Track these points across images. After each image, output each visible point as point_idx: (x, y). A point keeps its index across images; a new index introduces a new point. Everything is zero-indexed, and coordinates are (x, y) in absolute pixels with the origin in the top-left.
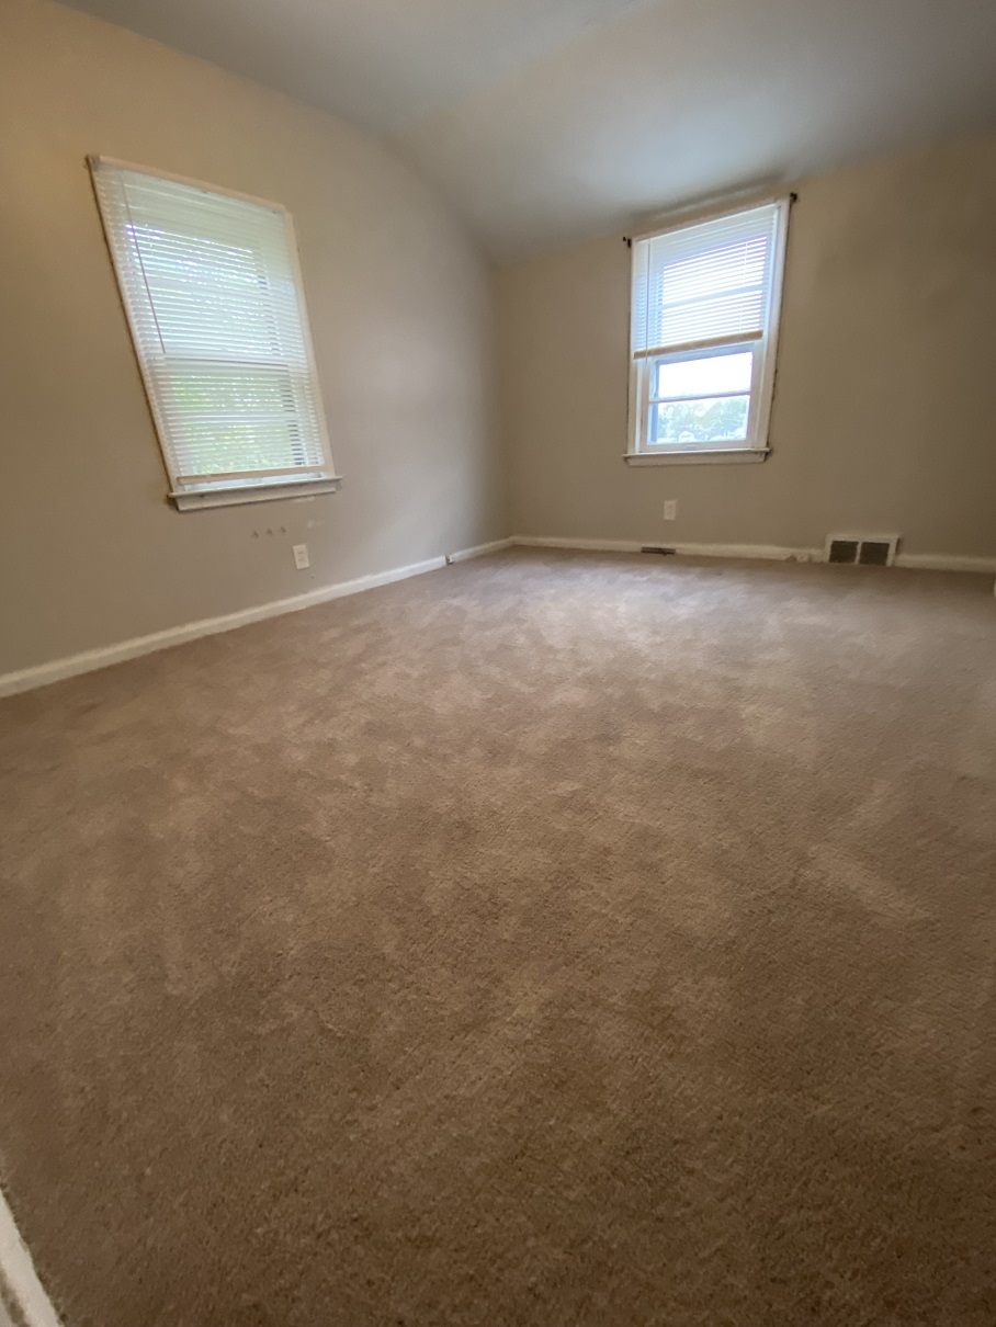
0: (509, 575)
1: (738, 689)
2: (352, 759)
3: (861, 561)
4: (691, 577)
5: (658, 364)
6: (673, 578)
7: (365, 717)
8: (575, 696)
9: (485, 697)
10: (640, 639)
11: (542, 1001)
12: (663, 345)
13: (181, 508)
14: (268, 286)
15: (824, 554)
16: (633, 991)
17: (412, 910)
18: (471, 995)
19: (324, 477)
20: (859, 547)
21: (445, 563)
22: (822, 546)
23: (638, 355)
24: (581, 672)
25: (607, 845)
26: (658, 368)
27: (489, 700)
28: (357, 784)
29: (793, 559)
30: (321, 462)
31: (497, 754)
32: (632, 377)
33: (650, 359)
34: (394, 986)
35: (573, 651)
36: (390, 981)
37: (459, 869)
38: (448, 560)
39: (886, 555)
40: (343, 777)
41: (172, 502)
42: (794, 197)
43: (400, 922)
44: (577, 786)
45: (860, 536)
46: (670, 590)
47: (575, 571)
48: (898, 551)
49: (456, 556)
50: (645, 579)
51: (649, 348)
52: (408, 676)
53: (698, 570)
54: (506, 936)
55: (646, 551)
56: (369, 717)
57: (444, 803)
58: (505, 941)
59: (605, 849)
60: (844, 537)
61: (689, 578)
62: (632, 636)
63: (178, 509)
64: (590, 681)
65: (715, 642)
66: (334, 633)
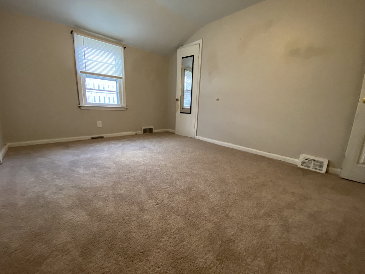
3: (149, 133)
15: (142, 132)
20: (148, 130)
22: (141, 130)
23: (82, 72)
39: (152, 131)
45: (148, 127)
48: (154, 129)
55: (93, 138)
60: (145, 128)
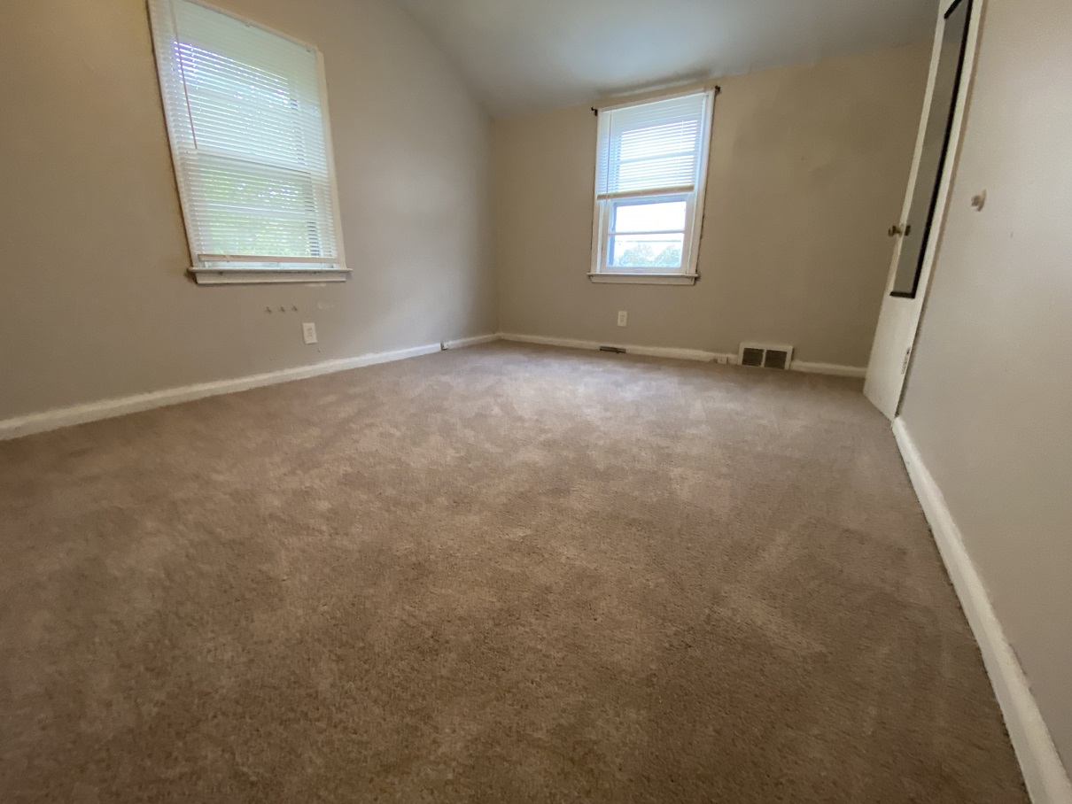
0: (491, 361)
1: (669, 455)
2: (324, 505)
3: (766, 365)
4: (636, 371)
5: (616, 205)
6: (623, 370)
7: (345, 468)
8: (535, 456)
9: (458, 455)
10: (593, 414)
11: (469, 738)
12: (619, 191)
13: (200, 281)
14: (299, 108)
15: (737, 358)
16: (559, 725)
17: (354, 647)
18: (398, 733)
19: (336, 267)
20: (764, 355)
21: (440, 349)
22: (736, 352)
23: (601, 197)
24: (542, 438)
25: (548, 584)
26: (615, 209)
27: (461, 458)
28: (324, 528)
29: (715, 361)
30: (334, 254)
31: (460, 502)
32: (595, 213)
33: (609, 201)
34: (322, 725)
35: (537, 420)
36: (318, 721)
37: (407, 607)
38: (442, 346)
39: (784, 361)
40: (312, 521)
41: (192, 276)
42: (718, 89)
43: (340, 659)
44: (529, 532)
45: (766, 346)
46: (620, 378)
47: (546, 361)
48: (792, 359)
49: (449, 344)
50: (601, 369)
51: (609, 192)
52: (392, 435)
53: (641, 365)
54: (444, 672)
55: (603, 349)
56: (349, 469)
57: (404, 546)
58: (442, 677)
59: (547, 589)
60: (755, 345)
61: (635, 370)
62: (588, 411)
63: (196, 282)
64: (549, 445)
65: (653, 418)
66: (331, 398)
